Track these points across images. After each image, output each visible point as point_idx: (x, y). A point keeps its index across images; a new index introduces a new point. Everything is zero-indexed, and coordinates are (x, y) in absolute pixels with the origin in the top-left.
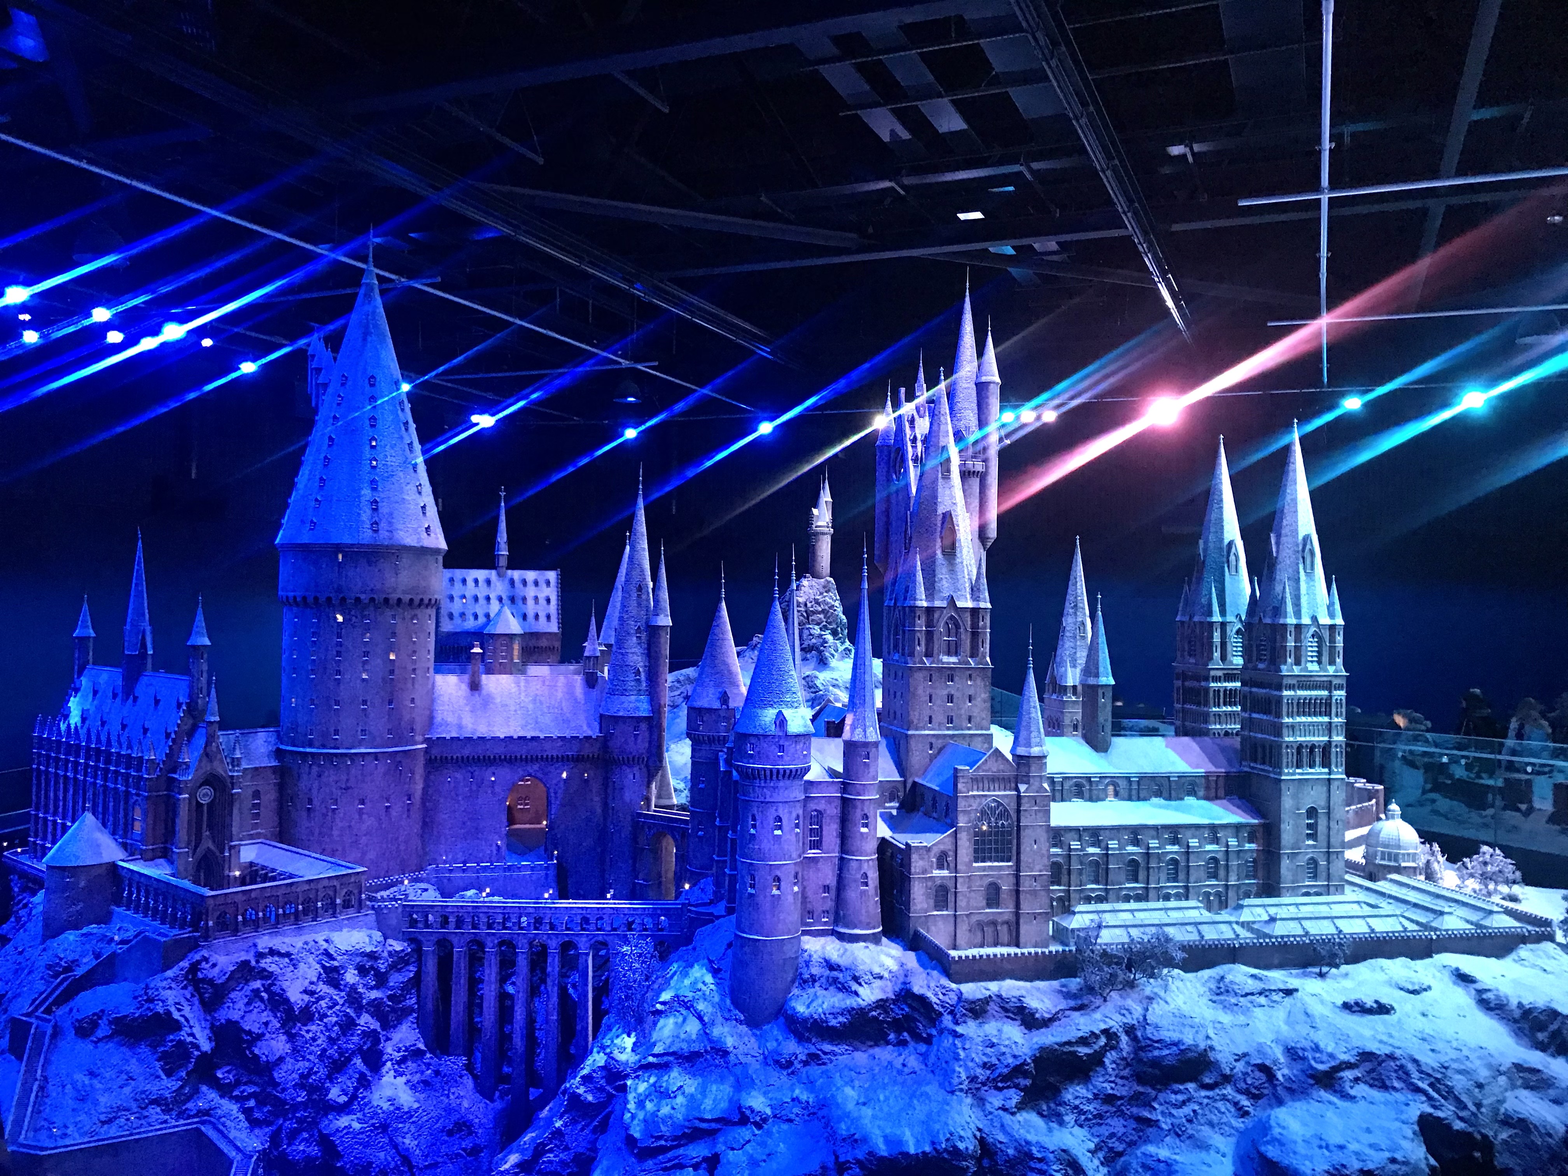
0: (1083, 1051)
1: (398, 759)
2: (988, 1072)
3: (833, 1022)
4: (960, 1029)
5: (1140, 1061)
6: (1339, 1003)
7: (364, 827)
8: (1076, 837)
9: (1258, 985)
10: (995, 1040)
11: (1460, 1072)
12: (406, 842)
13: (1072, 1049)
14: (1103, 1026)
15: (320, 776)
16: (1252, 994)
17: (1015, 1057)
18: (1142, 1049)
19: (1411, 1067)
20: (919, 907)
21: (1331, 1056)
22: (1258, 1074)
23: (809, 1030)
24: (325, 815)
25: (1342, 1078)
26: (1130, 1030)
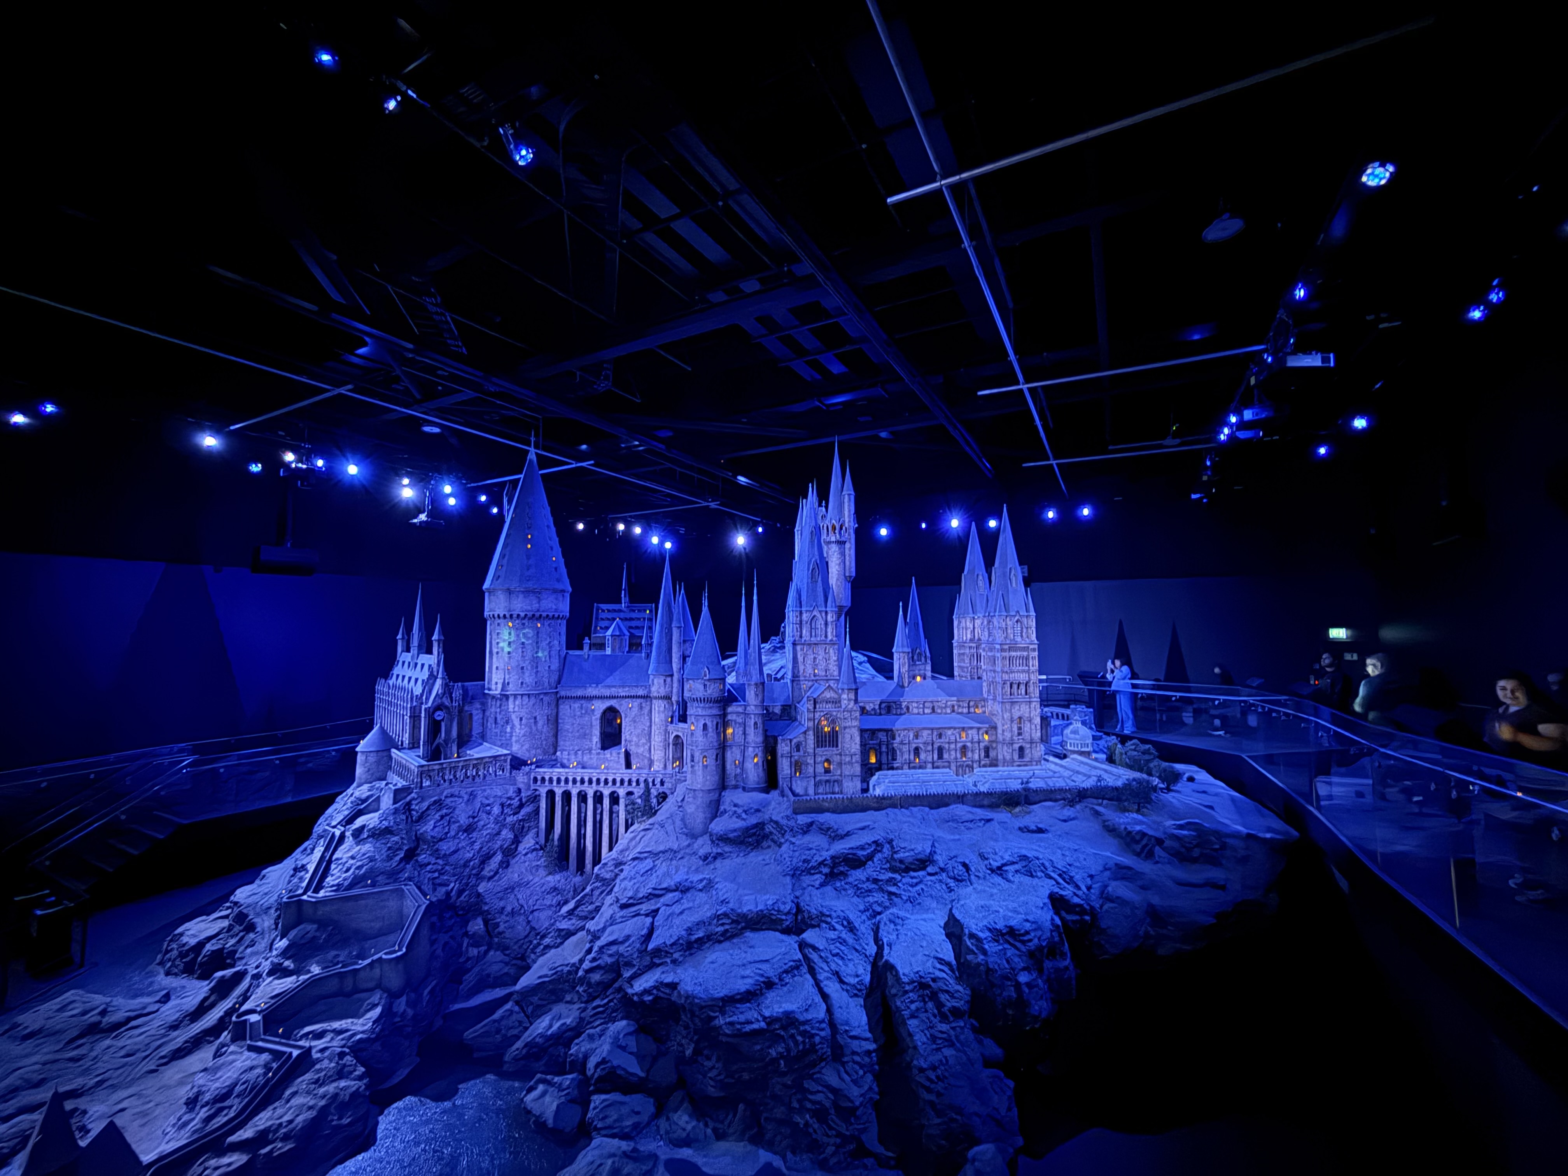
0: (861, 853)
1: (542, 696)
2: (806, 865)
3: (731, 835)
4: (793, 840)
5: (893, 858)
6: (1016, 827)
7: (523, 732)
8: (885, 734)
9: (971, 817)
10: (810, 846)
11: (1077, 867)
12: (546, 740)
13: (854, 852)
14: (873, 839)
15: (501, 705)
16: (967, 822)
17: (821, 856)
18: (896, 853)
19: (1047, 864)
20: (785, 772)
21: (1002, 858)
22: (961, 868)
23: (718, 840)
24: (503, 726)
25: (1006, 871)
26: (890, 842)
